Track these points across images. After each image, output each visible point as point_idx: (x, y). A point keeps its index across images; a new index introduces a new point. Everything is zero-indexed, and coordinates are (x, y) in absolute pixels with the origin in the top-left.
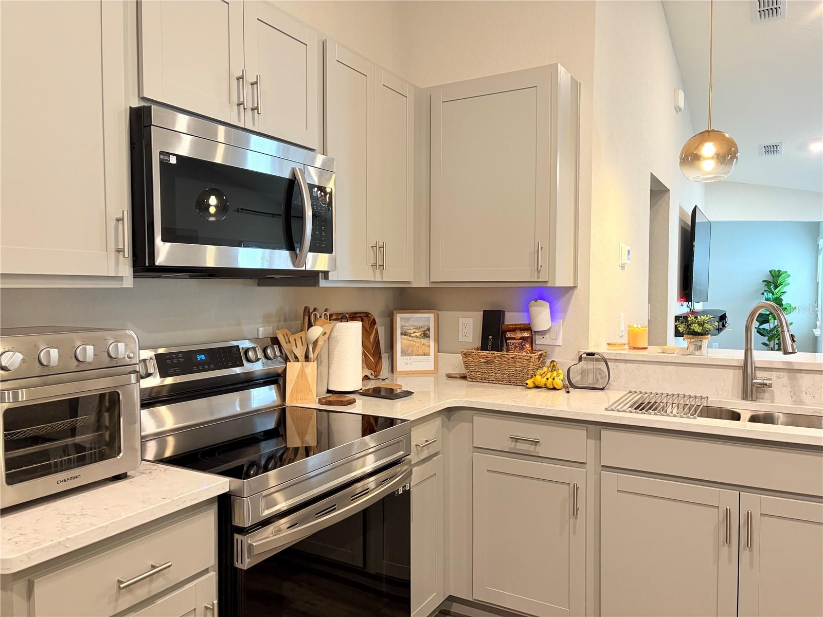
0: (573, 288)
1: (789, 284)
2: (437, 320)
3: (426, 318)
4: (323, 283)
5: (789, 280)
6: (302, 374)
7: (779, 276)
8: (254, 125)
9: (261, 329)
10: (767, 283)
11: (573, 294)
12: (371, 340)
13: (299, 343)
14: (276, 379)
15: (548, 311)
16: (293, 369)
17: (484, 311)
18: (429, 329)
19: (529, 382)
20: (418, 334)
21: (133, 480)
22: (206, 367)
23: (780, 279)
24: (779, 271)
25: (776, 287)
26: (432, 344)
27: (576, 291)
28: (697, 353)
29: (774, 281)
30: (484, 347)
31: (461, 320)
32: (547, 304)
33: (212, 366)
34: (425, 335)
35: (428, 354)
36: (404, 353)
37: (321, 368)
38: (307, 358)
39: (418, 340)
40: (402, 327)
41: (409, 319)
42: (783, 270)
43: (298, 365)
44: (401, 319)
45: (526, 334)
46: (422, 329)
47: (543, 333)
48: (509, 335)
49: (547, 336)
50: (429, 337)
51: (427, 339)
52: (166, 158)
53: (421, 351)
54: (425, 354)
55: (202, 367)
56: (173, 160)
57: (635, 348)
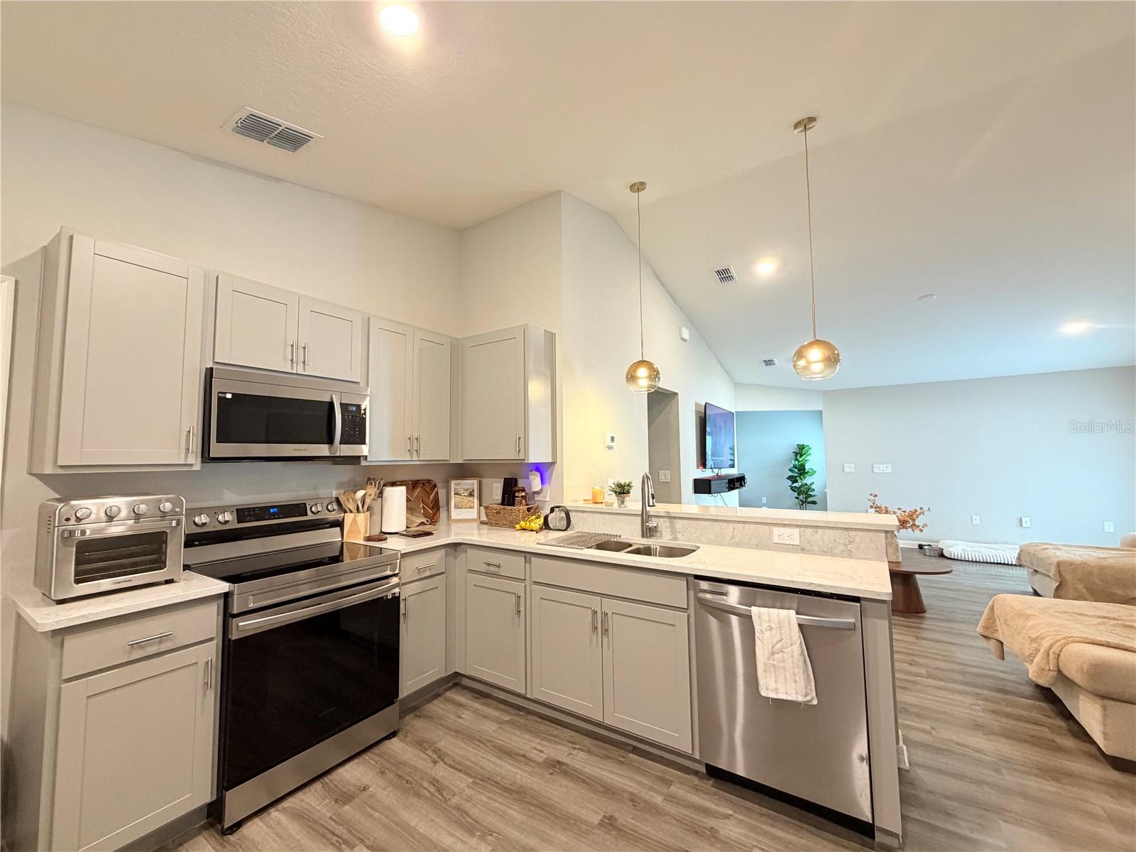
0: (553, 463)
1: (810, 454)
2: (480, 484)
3: (472, 483)
4: (363, 463)
5: (810, 451)
6: (354, 520)
7: (803, 449)
8: (304, 371)
9: (333, 492)
10: (796, 454)
11: (553, 470)
12: (431, 498)
13: (351, 501)
14: (339, 524)
15: (539, 478)
16: (349, 518)
17: (505, 479)
18: (473, 491)
19: (517, 526)
20: (466, 494)
21: (177, 584)
22: (276, 516)
23: (804, 451)
24: (803, 445)
25: (801, 456)
26: (476, 501)
27: (557, 465)
28: (622, 506)
29: (800, 451)
30: (503, 504)
31: (495, 485)
32: (538, 474)
33: (281, 516)
34: (471, 495)
35: (473, 508)
36: (456, 507)
37: (374, 517)
38: (358, 511)
39: (466, 498)
40: (455, 489)
41: (459, 484)
42: (806, 444)
43: (352, 515)
44: (455, 484)
45: (523, 494)
46: (469, 491)
47: (538, 493)
48: (517, 494)
49: (541, 495)
50: (473, 496)
51: (472, 498)
52: (223, 395)
53: (468, 506)
54: (471, 508)
55: (273, 516)
56: (229, 396)
57: (595, 503)
